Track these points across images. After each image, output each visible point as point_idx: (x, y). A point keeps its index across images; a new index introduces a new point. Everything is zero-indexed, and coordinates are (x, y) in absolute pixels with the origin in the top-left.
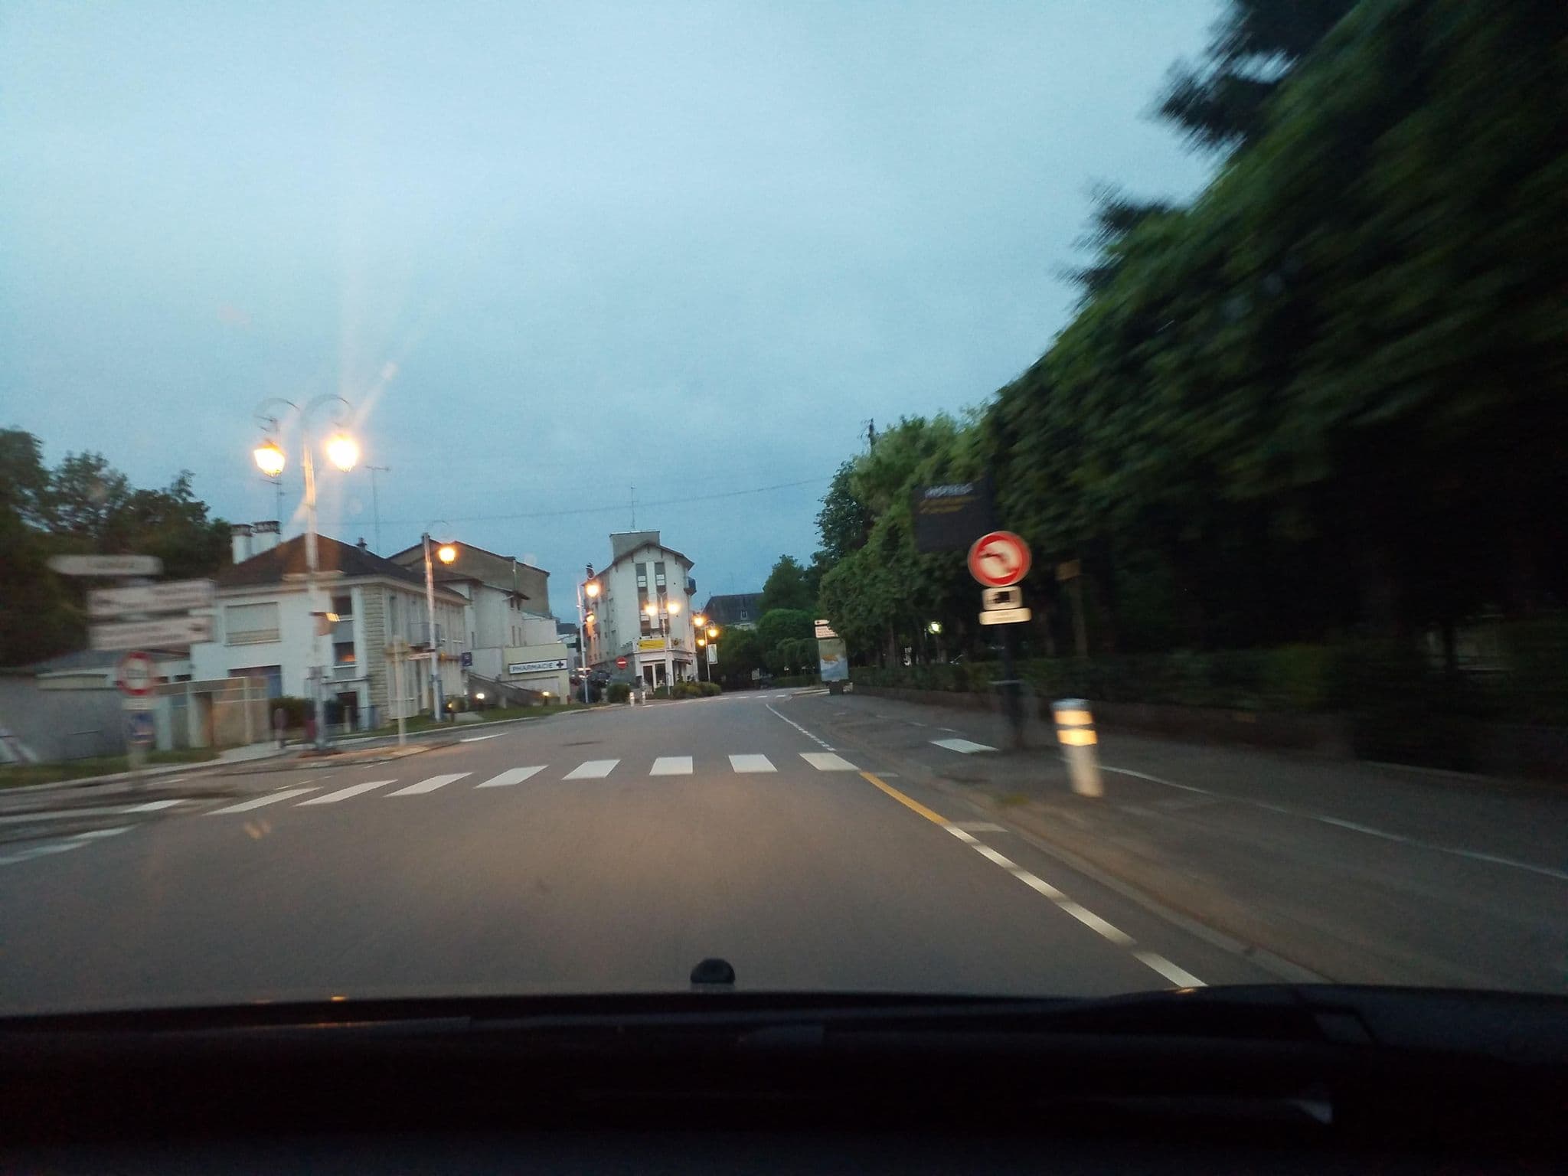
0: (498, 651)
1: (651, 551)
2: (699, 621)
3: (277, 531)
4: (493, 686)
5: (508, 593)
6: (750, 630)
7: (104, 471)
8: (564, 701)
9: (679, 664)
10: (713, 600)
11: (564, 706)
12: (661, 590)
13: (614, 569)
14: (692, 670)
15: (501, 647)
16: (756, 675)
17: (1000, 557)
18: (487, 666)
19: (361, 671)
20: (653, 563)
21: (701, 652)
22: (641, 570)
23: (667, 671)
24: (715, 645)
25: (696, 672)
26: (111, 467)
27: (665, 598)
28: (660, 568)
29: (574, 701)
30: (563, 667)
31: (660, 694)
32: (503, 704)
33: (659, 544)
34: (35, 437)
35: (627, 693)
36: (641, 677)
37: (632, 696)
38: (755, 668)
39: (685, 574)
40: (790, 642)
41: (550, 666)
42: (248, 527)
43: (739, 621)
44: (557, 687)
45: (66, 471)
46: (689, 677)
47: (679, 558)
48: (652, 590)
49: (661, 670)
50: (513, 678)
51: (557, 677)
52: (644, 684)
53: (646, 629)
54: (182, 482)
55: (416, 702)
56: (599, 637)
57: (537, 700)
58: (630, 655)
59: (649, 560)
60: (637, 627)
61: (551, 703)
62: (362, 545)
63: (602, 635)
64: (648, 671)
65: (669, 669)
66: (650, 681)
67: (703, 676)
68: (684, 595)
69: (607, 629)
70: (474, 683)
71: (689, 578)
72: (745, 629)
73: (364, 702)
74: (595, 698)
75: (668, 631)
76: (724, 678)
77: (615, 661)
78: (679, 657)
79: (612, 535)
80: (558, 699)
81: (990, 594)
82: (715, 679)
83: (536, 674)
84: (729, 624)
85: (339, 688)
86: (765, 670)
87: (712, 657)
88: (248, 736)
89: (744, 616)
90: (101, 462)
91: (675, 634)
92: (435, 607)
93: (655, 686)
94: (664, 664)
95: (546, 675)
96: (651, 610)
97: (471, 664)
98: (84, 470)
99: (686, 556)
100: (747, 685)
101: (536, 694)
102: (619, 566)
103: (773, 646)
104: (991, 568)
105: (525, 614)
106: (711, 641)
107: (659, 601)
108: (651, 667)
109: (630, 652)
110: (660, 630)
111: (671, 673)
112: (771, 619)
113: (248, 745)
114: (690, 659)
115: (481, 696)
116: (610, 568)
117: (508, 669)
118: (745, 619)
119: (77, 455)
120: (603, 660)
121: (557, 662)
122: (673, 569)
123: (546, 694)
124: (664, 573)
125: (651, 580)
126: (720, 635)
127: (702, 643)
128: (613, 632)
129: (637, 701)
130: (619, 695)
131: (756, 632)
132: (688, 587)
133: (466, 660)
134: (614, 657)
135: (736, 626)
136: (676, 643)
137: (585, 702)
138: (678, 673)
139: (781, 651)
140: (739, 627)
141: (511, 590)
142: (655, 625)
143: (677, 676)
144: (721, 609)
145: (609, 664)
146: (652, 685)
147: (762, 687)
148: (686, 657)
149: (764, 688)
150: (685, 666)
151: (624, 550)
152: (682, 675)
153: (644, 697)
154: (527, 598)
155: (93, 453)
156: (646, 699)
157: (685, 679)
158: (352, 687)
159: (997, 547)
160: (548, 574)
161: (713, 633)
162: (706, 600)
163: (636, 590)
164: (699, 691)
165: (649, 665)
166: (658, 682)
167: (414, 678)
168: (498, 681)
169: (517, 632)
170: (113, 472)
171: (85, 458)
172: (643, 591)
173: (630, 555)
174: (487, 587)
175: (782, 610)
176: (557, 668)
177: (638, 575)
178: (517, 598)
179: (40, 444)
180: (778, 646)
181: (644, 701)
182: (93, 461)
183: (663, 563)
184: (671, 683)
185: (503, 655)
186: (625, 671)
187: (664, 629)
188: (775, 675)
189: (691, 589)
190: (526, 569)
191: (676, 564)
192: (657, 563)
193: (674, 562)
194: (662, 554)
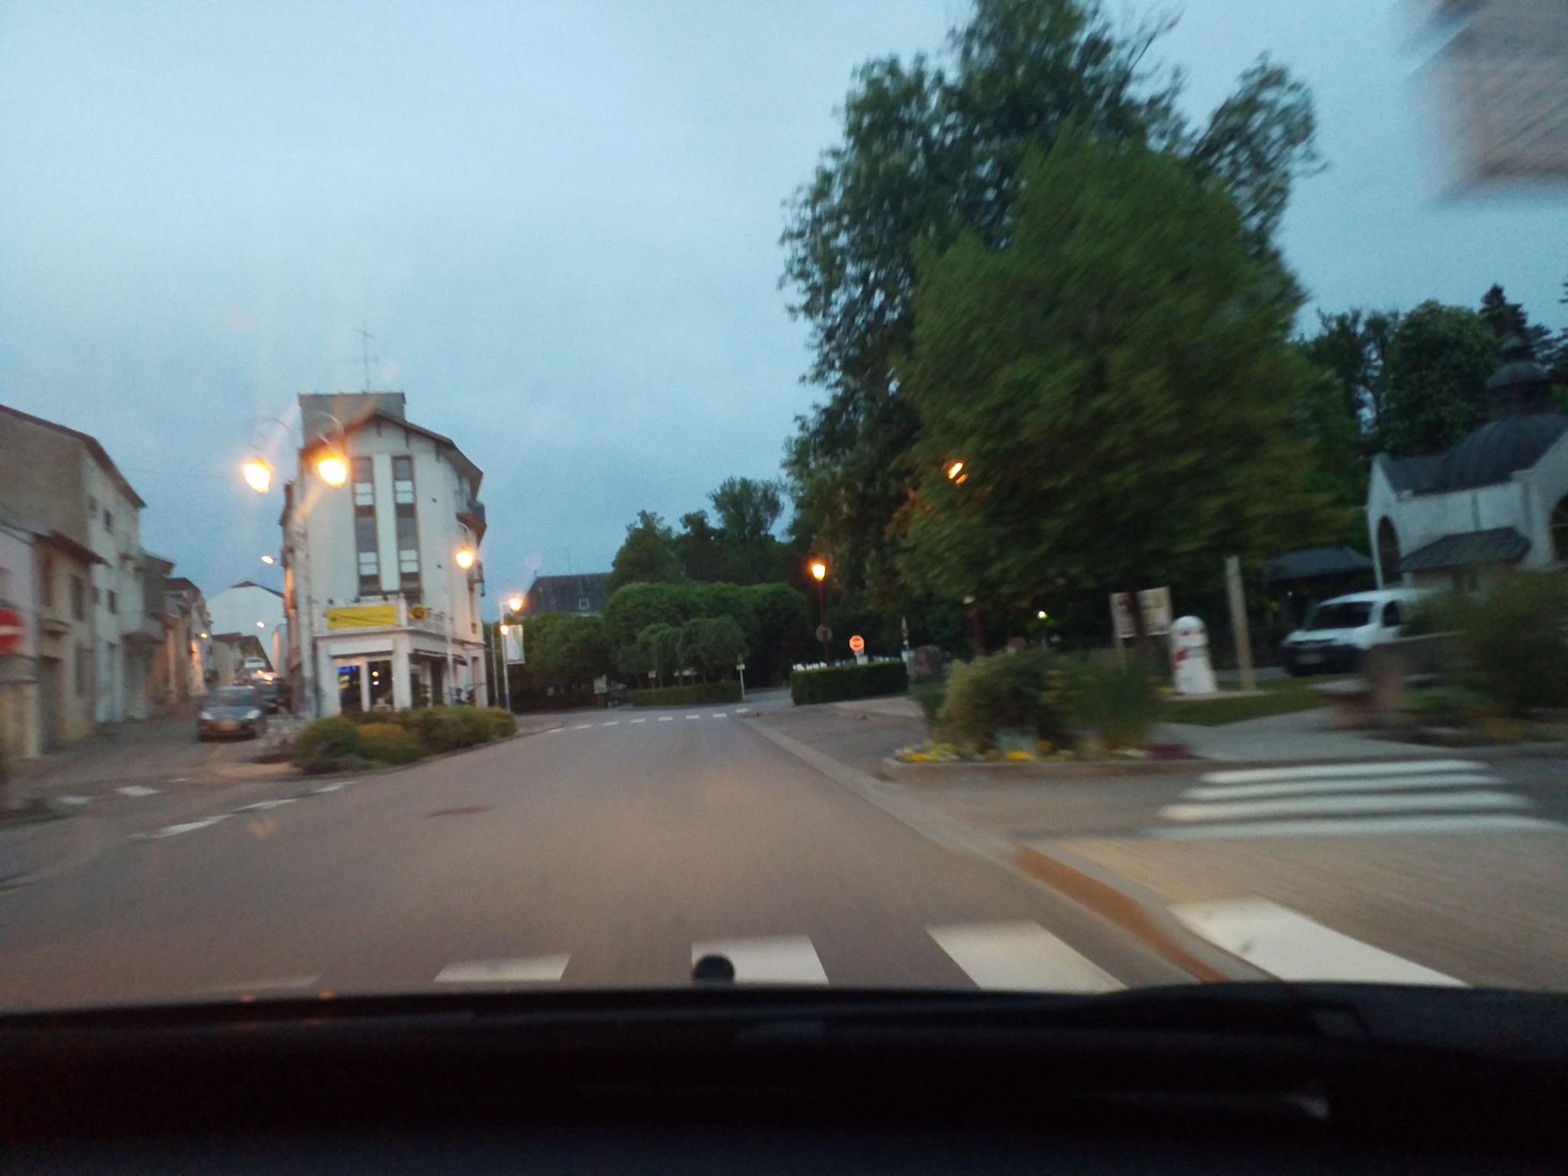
1: (384, 432)
9: (427, 664)
12: (406, 513)
14: (470, 677)
16: (601, 685)
20: (389, 457)
22: (364, 468)
23: (391, 677)
24: (520, 628)
27: (414, 531)
28: (403, 467)
33: (402, 418)
38: (599, 675)
40: (660, 629)
43: (573, 607)
47: (444, 447)
48: (385, 513)
49: (383, 674)
59: (383, 449)
60: (353, 587)
64: (346, 674)
65: (399, 671)
68: (456, 527)
78: (431, 648)
86: (614, 677)
87: (513, 651)
94: (394, 661)
99: (456, 443)
103: (632, 639)
108: (358, 667)
111: (402, 681)
112: (626, 596)
114: (464, 655)
118: (584, 608)
122: (431, 472)
124: (411, 478)
125: (385, 492)
131: (602, 619)
132: (466, 513)
135: (568, 613)
136: (417, 613)
138: (417, 681)
139: (644, 645)
140: (572, 614)
143: (412, 688)
144: (551, 594)
147: (610, 704)
148: (450, 650)
149: (614, 706)
150: (451, 671)
152: (432, 687)
163: (351, 511)
165: (355, 663)
166: (368, 703)
172: (365, 513)
173: (339, 436)
175: (643, 584)
177: (356, 479)
180: (639, 638)
183: (408, 458)
188: (632, 684)
189: (473, 520)
191: (438, 460)
192: (396, 459)
193: (433, 456)
194: (407, 439)
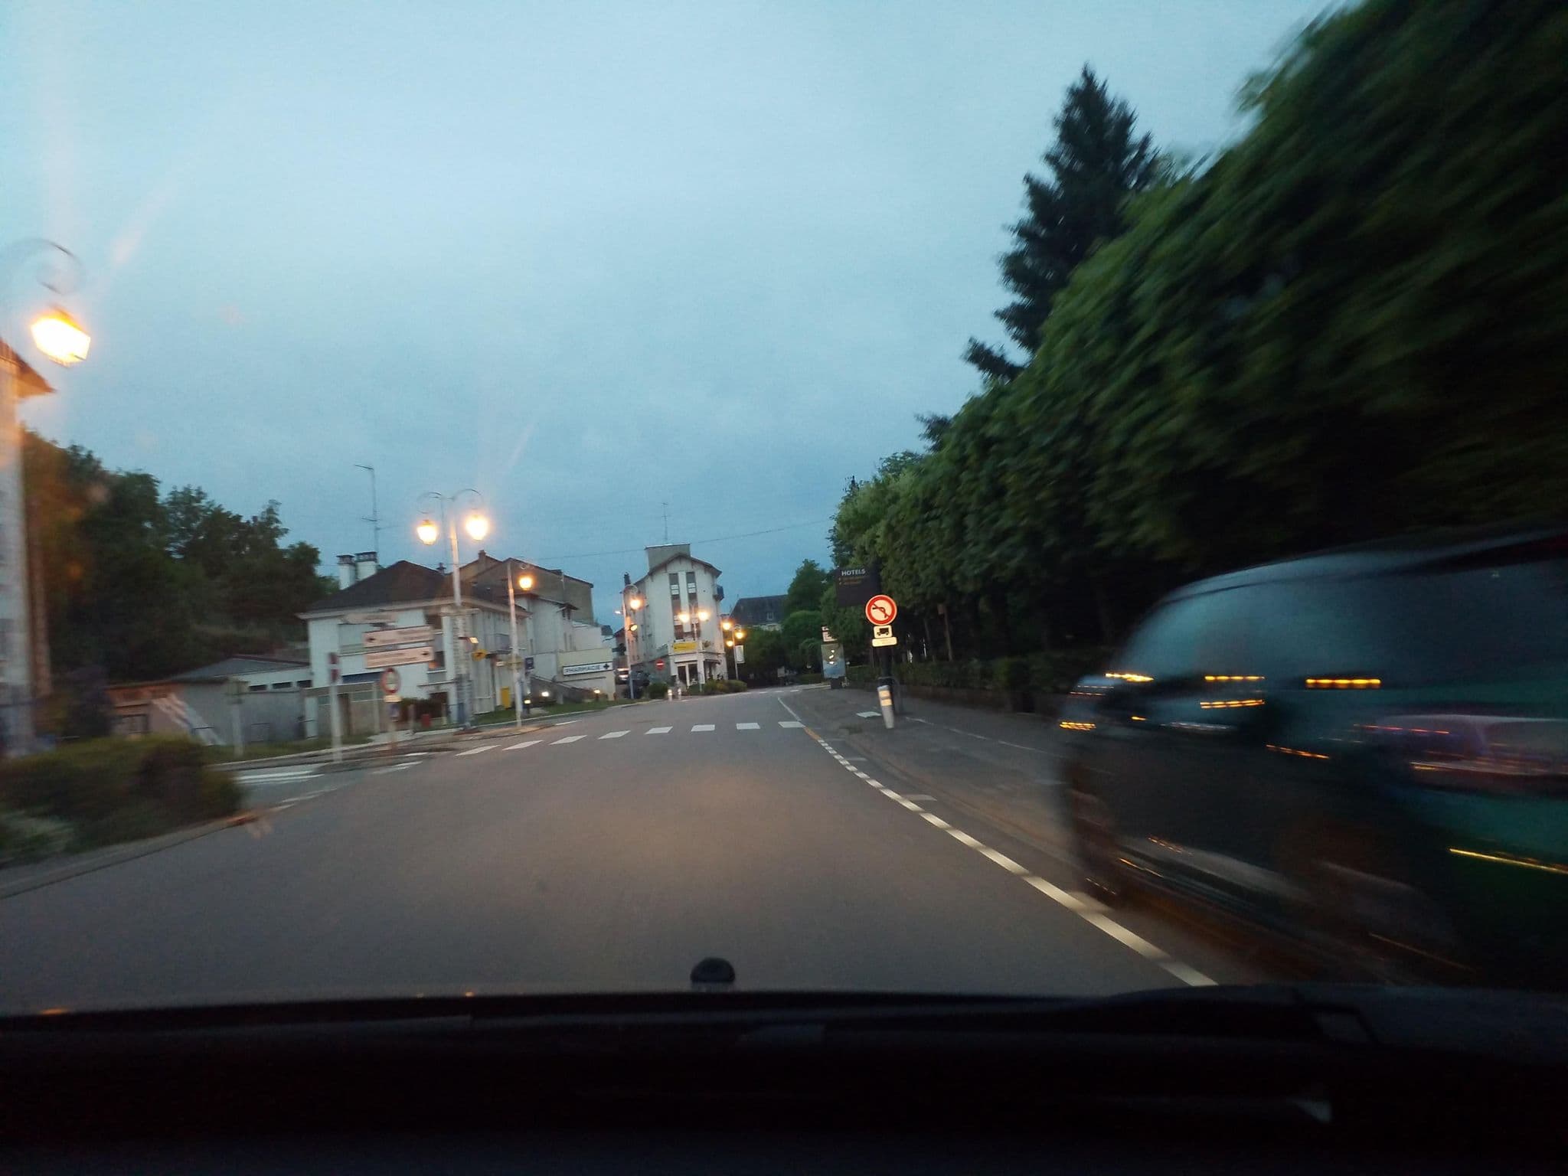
0: (553, 656)
1: (683, 562)
2: (727, 626)
3: (375, 560)
4: (551, 685)
5: (561, 606)
6: (775, 631)
7: (203, 503)
8: (611, 698)
9: (710, 664)
10: (741, 602)
11: (612, 702)
12: (693, 597)
13: (649, 579)
14: (721, 669)
15: (555, 652)
16: (781, 673)
17: (882, 609)
18: (545, 669)
19: (450, 675)
20: (684, 573)
21: (730, 652)
22: (674, 579)
23: (699, 670)
24: (742, 647)
25: (725, 670)
26: (209, 499)
27: (696, 606)
28: (691, 577)
29: (622, 698)
30: (609, 669)
31: (693, 691)
32: (560, 701)
33: (689, 555)
34: (154, 478)
35: (666, 690)
36: (675, 676)
37: (670, 693)
38: (780, 667)
39: (714, 582)
40: (811, 642)
41: (598, 667)
42: (351, 557)
43: (765, 622)
44: (606, 686)
45: (171, 503)
46: (718, 676)
47: (708, 568)
48: (684, 599)
49: (693, 670)
50: (567, 679)
51: (604, 677)
52: (678, 682)
53: (680, 633)
54: (270, 511)
55: (492, 700)
56: (637, 640)
57: (589, 697)
58: (665, 657)
59: (681, 570)
60: (671, 631)
61: (601, 699)
62: (441, 568)
63: (640, 639)
64: (681, 670)
65: (701, 668)
66: (683, 678)
67: (731, 675)
68: (712, 601)
69: (646, 634)
70: (536, 683)
71: (718, 586)
72: (772, 629)
73: (453, 700)
74: (638, 695)
75: (699, 633)
76: (752, 676)
77: (652, 662)
78: (710, 657)
79: (647, 548)
80: (606, 696)
81: (876, 630)
82: (743, 678)
83: (584, 675)
84: (756, 624)
85: (433, 689)
86: (789, 668)
87: (739, 657)
88: (377, 728)
89: (770, 617)
90: (201, 495)
91: (705, 637)
92: (517, 623)
93: (688, 684)
94: (696, 665)
95: (595, 676)
96: (684, 618)
97: (533, 668)
98: (187, 501)
99: (714, 566)
100: (773, 682)
101: (588, 693)
102: (655, 576)
103: (797, 647)
104: (877, 615)
105: (574, 623)
106: (738, 643)
107: (690, 608)
108: (685, 667)
109: (666, 654)
110: (692, 634)
111: (703, 673)
112: (794, 620)
113: (377, 734)
114: (719, 659)
115: (545, 694)
116: (646, 577)
117: (562, 671)
118: (771, 620)
119: (180, 489)
120: (641, 661)
121: (604, 664)
122: (703, 579)
123: (597, 692)
124: (694, 582)
125: (683, 588)
126: (747, 636)
127: (730, 644)
128: (650, 635)
129: (674, 697)
130: (659, 693)
131: (781, 631)
132: (716, 593)
133: (529, 664)
134: (652, 658)
135: (762, 626)
136: (706, 645)
137: (630, 697)
138: (708, 672)
139: (804, 651)
140: (765, 628)
141: (563, 603)
142: (687, 629)
143: (707, 675)
144: (748, 611)
145: (647, 664)
146: (685, 683)
147: (785, 683)
148: (716, 658)
150: (715, 667)
151: (660, 561)
152: (713, 674)
153: (680, 693)
154: (575, 609)
155: (194, 487)
156: (682, 695)
157: (715, 678)
158: (443, 688)
159: (880, 603)
160: (592, 586)
161: (740, 635)
162: (733, 603)
163: (669, 597)
164: (726, 688)
165: (682, 665)
166: (691, 681)
167: (490, 681)
168: (554, 681)
169: (568, 638)
170: (211, 504)
171: (187, 491)
172: (676, 598)
173: (664, 566)
174: (542, 600)
175: (804, 612)
176: (604, 669)
177: (671, 584)
178: (568, 609)
179: (158, 484)
180: (801, 645)
181: (680, 697)
182: (194, 494)
183: (693, 573)
184: (702, 681)
185: (557, 658)
186: (663, 672)
187: (696, 632)
188: (802, 670)
189: (719, 595)
190: (571, 581)
191: (705, 573)
192: (688, 573)
193: (703, 572)
194: (692, 565)
